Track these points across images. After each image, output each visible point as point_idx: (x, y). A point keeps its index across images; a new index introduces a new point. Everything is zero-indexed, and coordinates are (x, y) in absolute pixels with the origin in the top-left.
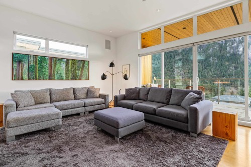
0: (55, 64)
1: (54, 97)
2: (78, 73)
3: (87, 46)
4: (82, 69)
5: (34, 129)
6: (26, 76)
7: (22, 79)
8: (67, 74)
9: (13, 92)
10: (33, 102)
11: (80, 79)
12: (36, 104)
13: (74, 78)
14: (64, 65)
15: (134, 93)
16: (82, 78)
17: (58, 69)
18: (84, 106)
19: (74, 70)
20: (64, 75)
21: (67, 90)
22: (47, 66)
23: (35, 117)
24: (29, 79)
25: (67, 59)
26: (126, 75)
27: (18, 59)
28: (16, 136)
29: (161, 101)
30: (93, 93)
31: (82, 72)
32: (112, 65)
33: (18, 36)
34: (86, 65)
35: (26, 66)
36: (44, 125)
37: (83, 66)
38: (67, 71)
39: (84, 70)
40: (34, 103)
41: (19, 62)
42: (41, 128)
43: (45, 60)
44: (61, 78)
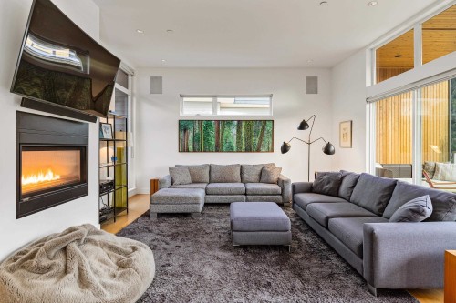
0: (223, 129)
1: (213, 175)
2: (255, 140)
3: (271, 96)
4: (262, 135)
5: (171, 211)
6: (191, 148)
7: (188, 151)
8: (239, 142)
9: (173, 166)
10: (189, 179)
11: (258, 151)
12: (193, 182)
13: (248, 150)
14: (234, 131)
15: (329, 183)
16: (262, 149)
17: (227, 137)
18: (246, 194)
19: (249, 137)
20: (234, 145)
21: (231, 167)
22: (213, 133)
23: (173, 198)
24: (194, 151)
25: (239, 121)
26: (329, 146)
27: (184, 126)
28: (158, 214)
29: (368, 206)
30: (268, 174)
31: (261, 139)
32: (303, 126)
33: (185, 99)
34: (268, 128)
35: (191, 135)
36: (182, 209)
37: (264, 128)
38: (239, 138)
39: (266, 135)
40: (190, 181)
41: (185, 130)
42: (178, 211)
43: (211, 125)
44: (230, 150)
